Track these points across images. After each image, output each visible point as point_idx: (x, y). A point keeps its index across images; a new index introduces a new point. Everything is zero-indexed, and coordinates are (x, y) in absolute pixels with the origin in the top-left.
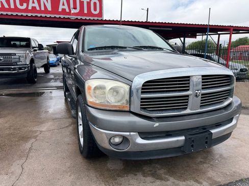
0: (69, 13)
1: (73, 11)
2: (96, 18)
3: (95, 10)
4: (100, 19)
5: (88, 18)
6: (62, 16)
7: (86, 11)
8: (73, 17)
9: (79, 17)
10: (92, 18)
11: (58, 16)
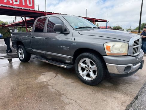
0: (12, 4)
1: (15, 3)
2: (31, 9)
3: (30, 4)
4: (33, 10)
5: (26, 8)
6: (7, 6)
7: (24, 4)
8: (15, 7)
9: (20, 8)
10: (28, 9)
11: (4, 5)
